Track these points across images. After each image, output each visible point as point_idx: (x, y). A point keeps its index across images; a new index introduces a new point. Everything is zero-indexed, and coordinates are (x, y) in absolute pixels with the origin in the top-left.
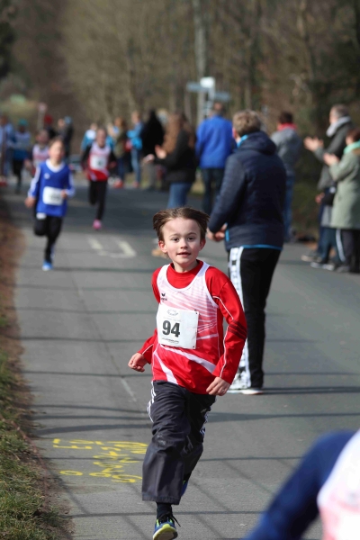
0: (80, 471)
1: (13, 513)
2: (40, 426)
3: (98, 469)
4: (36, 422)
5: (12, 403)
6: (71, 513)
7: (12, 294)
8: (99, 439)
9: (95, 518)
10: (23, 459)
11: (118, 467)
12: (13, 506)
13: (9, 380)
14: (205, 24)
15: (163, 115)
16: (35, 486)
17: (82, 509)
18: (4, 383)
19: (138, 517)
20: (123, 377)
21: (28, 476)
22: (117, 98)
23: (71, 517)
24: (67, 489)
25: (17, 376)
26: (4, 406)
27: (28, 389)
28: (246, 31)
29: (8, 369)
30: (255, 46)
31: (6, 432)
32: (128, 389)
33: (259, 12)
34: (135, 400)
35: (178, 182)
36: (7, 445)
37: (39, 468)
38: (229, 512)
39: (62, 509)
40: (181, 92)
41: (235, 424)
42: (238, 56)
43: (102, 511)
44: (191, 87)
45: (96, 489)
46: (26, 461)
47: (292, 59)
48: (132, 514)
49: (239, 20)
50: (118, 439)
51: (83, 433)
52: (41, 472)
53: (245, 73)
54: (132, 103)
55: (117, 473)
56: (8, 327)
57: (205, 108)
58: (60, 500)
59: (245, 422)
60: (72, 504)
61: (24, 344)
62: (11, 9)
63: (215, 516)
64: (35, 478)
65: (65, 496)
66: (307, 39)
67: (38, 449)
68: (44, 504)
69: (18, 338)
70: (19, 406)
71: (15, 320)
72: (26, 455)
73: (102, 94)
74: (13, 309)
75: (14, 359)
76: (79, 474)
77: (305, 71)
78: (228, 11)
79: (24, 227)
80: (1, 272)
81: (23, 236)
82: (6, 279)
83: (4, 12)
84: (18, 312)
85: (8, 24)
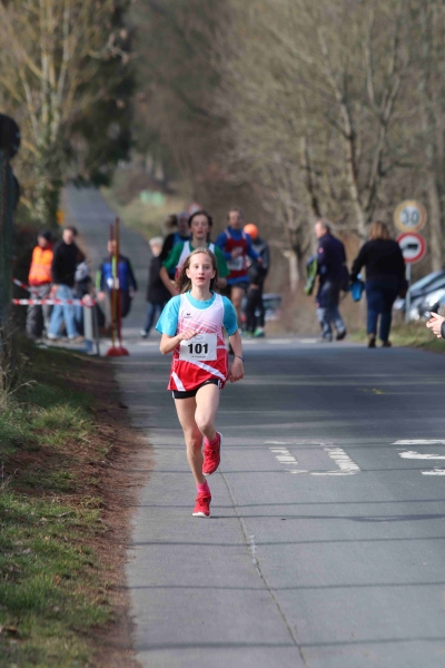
22: (324, 181)
54: (353, 191)
56: (113, 622)
61: (140, 657)
62: (123, 34)
69: (131, 648)
71: (126, 609)
74: (126, 588)
79: (151, 429)
80: (104, 517)
81: (149, 446)
82: (111, 531)
83: (112, 38)
84: (133, 593)
85: (119, 58)
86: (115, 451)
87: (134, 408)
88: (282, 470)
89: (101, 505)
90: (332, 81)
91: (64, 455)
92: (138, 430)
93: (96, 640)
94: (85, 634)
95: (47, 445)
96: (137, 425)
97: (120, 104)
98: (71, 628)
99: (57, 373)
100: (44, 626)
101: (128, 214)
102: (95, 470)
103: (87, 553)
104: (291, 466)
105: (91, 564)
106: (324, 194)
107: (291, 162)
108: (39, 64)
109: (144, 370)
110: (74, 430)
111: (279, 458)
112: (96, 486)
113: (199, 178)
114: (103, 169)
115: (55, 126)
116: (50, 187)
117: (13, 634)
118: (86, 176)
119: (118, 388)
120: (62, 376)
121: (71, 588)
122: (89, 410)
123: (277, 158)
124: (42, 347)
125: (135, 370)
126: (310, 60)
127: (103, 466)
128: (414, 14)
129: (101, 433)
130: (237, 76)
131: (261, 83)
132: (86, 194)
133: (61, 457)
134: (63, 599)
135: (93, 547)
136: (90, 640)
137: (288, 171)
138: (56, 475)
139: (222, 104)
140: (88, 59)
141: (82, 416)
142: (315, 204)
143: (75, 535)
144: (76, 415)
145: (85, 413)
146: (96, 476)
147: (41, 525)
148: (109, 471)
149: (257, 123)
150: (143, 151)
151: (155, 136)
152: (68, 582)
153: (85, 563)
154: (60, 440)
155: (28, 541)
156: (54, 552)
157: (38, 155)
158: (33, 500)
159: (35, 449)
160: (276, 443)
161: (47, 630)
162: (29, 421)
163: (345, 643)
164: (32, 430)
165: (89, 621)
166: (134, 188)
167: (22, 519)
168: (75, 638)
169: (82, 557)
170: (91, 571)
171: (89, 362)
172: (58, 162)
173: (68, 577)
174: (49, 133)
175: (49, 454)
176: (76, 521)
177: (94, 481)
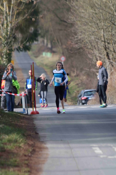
79: (47, 142)
81: (47, 148)
86: (34, 151)
87: (41, 134)
88: (97, 156)
89: (29, 171)
90: (113, 8)
91: (15, 153)
92: (43, 142)
95: (8, 149)
96: (42, 140)
97: (33, 19)
99: (12, 121)
101: (38, 61)
102: (26, 158)
104: (101, 154)
106: (111, 51)
107: (98, 39)
109: (44, 119)
110: (18, 143)
111: (96, 151)
112: (27, 164)
113: (64, 47)
114: (28, 44)
115: (9, 28)
116: (8, 51)
118: (21, 47)
119: (35, 126)
120: (14, 123)
122: (24, 135)
123: (93, 38)
124: (6, 112)
125: (41, 119)
127: (30, 156)
129: (28, 144)
130: (77, 7)
131: (86, 10)
132: (21, 53)
133: (13, 154)
137: (97, 42)
138: (12, 160)
139: (72, 18)
140: (21, 2)
141: (21, 138)
142: (108, 55)
144: (19, 137)
145: (22, 136)
146: (27, 160)
148: (32, 158)
149: (85, 25)
150: (43, 37)
151: (47, 31)
154: (13, 147)
157: (3, 39)
158: (3, 170)
159: (3, 150)
160: (94, 145)
162: (1, 140)
164: (2, 143)
166: (40, 51)
171: (24, 117)
172: (11, 42)
174: (7, 31)
175: (9, 152)
177: (26, 162)
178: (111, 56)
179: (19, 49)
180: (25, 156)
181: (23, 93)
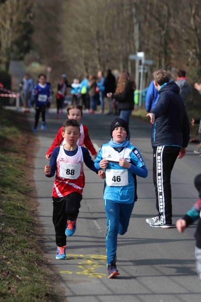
0: (71, 271)
1: (34, 295)
2: (49, 246)
3: (81, 270)
4: (46, 244)
5: (33, 233)
6: (66, 294)
7: (33, 172)
8: (81, 253)
9: (80, 298)
10: (39, 265)
11: (92, 269)
12: (33, 291)
13: (31, 221)
14: (139, 22)
15: (115, 73)
16: (46, 279)
17: (72, 292)
18: (28, 222)
19: (104, 297)
20: (95, 219)
21: (42, 274)
22: (90, 63)
23: (66, 297)
24: (63, 281)
25: (35, 218)
26: (29, 235)
27: (42, 226)
28: (162, 26)
29: (31, 215)
30: (167, 33)
31: (30, 250)
32: (97, 225)
33: (169, 15)
34: (101, 231)
35: (125, 109)
36: (30, 257)
37: (48, 270)
38: (154, 294)
39: (61, 293)
40: (126, 60)
41: (157, 245)
42: (158, 40)
43: (83, 293)
44: (132, 57)
45: (80, 281)
46: (41, 266)
47: (188, 41)
48: (100, 295)
49: (158, 19)
50: (92, 254)
51: (72, 250)
52: (49, 272)
53: (161, 49)
54: (99, 66)
55: (91, 272)
56: (31, 191)
57: (140, 69)
58: (59, 287)
59: (163, 243)
60: (67, 290)
61: (39, 201)
62: (31, 15)
63: (146, 296)
64: (46, 275)
65: (63, 285)
66: (196, 29)
67: (47, 259)
68: (51, 290)
69: (36, 198)
70: (37, 235)
71: (34, 188)
72: (41, 263)
73: (82, 61)
74: (33, 181)
75: (34, 209)
76: (70, 273)
77: (195, 48)
78: (151, 14)
79: (39, 135)
80: (27, 160)
81: (39, 140)
82: (29, 164)
83: (28, 16)
84: (36, 183)
85: (30, 23)
86: (29, 142)
89: (26, 157)
90: (93, 32)
92: (35, 135)
93: (26, 195)
94: (23, 193)
95: (9, 138)
98: (19, 191)
100: (12, 191)
103: (23, 171)
105: (24, 174)
108: (5, 23)
110: (17, 134)
115: (9, 43)
117: (3, 192)
121: (19, 180)
122: (21, 129)
126: (87, 25)
127: (26, 145)
128: (119, 14)
130: (65, 29)
131: (72, 32)
133: (13, 142)
134: (17, 184)
135: (24, 169)
136: (25, 196)
138: (12, 147)
140: (21, 22)
141: (19, 130)
143: (18, 165)
144: (17, 130)
147: (8, 162)
148: (27, 147)
152: (17, 179)
153: (22, 174)
154: (13, 137)
155: (5, 166)
156: (13, 170)
158: (6, 154)
159: (5, 139)
161: (13, 192)
162: (4, 131)
163: (98, 199)
164: (4, 134)
165: (24, 190)
167: (3, 160)
168: (21, 195)
169: (22, 172)
170: (23, 176)
173: (17, 177)
174: (7, 43)
175: (10, 141)
176: (19, 161)
177: (23, 150)
178: (89, 71)
179: (15, 59)
180: (22, 145)
181: (18, 95)
